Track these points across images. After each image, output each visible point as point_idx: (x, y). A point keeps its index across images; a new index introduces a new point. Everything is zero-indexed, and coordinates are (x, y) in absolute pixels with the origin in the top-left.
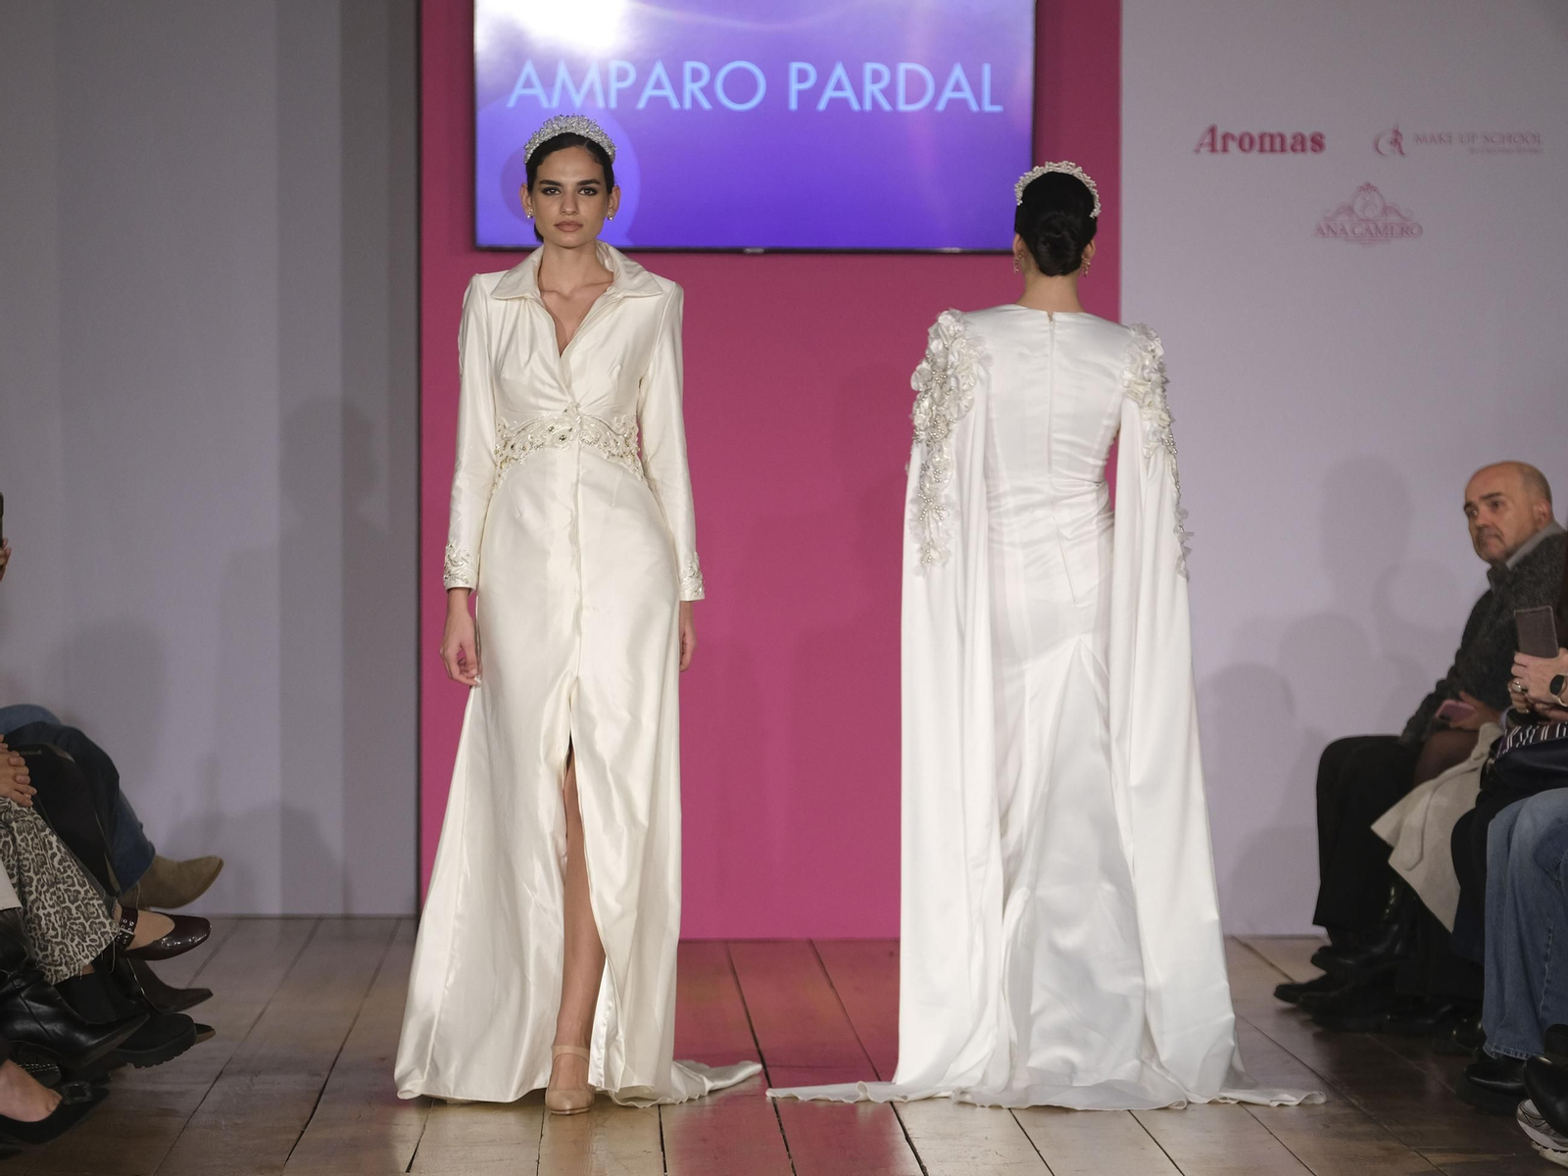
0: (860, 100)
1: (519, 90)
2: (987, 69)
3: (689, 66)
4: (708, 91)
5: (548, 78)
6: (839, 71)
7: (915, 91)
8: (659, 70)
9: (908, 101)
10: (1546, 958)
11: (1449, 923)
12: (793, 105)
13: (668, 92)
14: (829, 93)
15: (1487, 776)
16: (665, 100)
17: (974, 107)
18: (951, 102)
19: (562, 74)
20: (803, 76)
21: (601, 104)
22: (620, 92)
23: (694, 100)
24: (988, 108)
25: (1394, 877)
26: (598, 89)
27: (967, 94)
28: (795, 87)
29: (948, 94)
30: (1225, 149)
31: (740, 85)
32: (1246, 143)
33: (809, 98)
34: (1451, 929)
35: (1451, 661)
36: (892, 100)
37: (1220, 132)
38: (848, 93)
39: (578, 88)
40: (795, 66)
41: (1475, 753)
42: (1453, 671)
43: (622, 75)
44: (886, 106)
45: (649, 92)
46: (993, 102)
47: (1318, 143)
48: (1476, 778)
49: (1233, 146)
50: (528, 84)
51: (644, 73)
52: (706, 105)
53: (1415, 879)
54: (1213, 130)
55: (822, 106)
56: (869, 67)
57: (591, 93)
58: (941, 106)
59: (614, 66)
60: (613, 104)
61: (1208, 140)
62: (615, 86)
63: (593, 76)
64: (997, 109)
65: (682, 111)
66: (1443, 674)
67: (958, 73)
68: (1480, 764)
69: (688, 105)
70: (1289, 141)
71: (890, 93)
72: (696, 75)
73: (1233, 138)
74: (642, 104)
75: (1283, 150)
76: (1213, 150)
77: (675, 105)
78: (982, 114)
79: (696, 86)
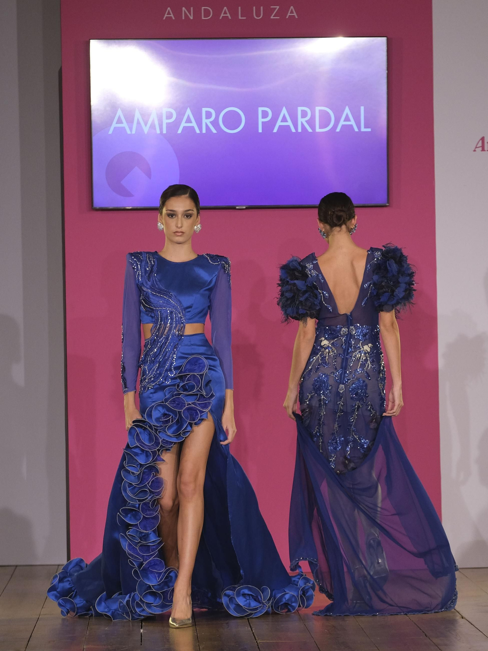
0: (296, 127)
1: (114, 125)
2: (362, 108)
3: (204, 110)
4: (215, 123)
5: (130, 119)
6: (284, 111)
7: (325, 121)
8: (189, 112)
9: (321, 127)
12: (260, 131)
13: (194, 124)
14: (279, 123)
16: (192, 128)
17: (356, 130)
18: (343, 126)
19: (137, 116)
20: (265, 114)
21: (158, 131)
22: (168, 125)
23: (207, 127)
24: (363, 129)
26: (156, 123)
27: (352, 122)
28: (261, 120)
29: (342, 123)
31: (232, 120)
33: (268, 126)
36: (313, 127)
37: (486, 141)
38: (289, 123)
39: (146, 125)
40: (260, 109)
43: (169, 116)
44: (310, 130)
45: (183, 124)
46: (366, 126)
50: (119, 121)
51: (180, 115)
52: (214, 131)
54: (482, 140)
55: (275, 130)
56: (300, 109)
57: (153, 126)
58: (338, 130)
59: (165, 111)
60: (165, 131)
61: (480, 144)
62: (165, 121)
63: (153, 117)
64: (369, 130)
65: (201, 134)
67: (347, 111)
69: (204, 131)
71: (311, 122)
72: (208, 115)
74: (180, 131)
76: (483, 150)
77: (198, 131)
78: (360, 133)
79: (208, 121)
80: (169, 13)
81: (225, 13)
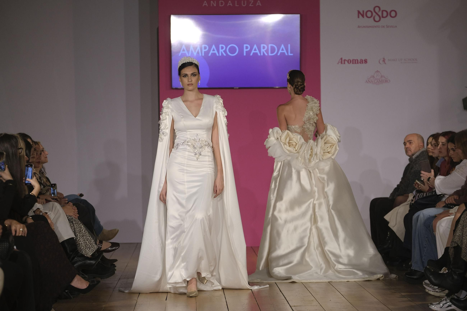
0: (260, 53)
1: (181, 52)
2: (289, 45)
3: (220, 46)
4: (225, 51)
5: (188, 51)
6: (255, 46)
7: (273, 50)
8: (214, 47)
9: (271, 53)
10: (425, 247)
11: (402, 239)
12: (245, 54)
13: (216, 52)
14: (253, 51)
15: (411, 206)
16: (215, 54)
17: (286, 54)
18: (281, 53)
19: (191, 48)
20: (247, 48)
21: (200, 55)
22: (205, 52)
23: (222, 53)
24: (290, 54)
25: (390, 229)
26: (200, 51)
27: (285, 51)
28: (245, 50)
29: (280, 51)
30: (344, 63)
31: (232, 50)
32: (349, 62)
33: (248, 53)
34: (403, 241)
35: (400, 180)
36: (268, 53)
37: (343, 59)
38: (257, 51)
39: (195, 52)
40: (245, 45)
41: (408, 200)
42: (401, 182)
43: (205, 48)
44: (266, 54)
45: (211, 52)
46: (291, 53)
47: (366, 61)
48: (408, 206)
49: (346, 62)
50: (184, 50)
51: (210, 48)
52: (225, 55)
53: (395, 229)
54: (341, 59)
55: (251, 54)
56: (262, 45)
57: (198, 53)
58: (279, 54)
59: (203, 46)
60: (203, 55)
61: (340, 61)
62: (204, 50)
63: (199, 48)
64: (292, 54)
65: (219, 56)
66: (398, 183)
67: (283, 46)
68: (409, 203)
69: (220, 55)
70: (359, 61)
71: (267, 51)
72: (222, 48)
73: (346, 61)
74: (210, 55)
75: (358, 63)
76: (342, 63)
77: (218, 55)
78: (288, 56)
79: (222, 50)
80: (205, 4)
81: (230, 4)
